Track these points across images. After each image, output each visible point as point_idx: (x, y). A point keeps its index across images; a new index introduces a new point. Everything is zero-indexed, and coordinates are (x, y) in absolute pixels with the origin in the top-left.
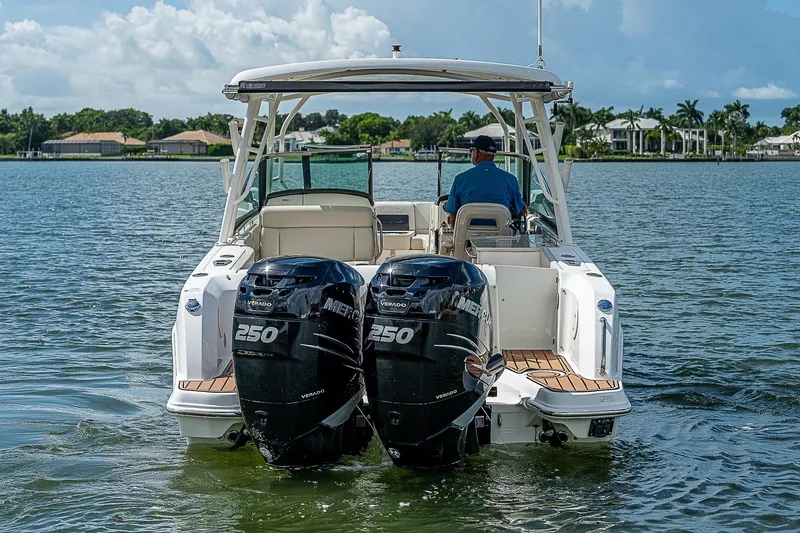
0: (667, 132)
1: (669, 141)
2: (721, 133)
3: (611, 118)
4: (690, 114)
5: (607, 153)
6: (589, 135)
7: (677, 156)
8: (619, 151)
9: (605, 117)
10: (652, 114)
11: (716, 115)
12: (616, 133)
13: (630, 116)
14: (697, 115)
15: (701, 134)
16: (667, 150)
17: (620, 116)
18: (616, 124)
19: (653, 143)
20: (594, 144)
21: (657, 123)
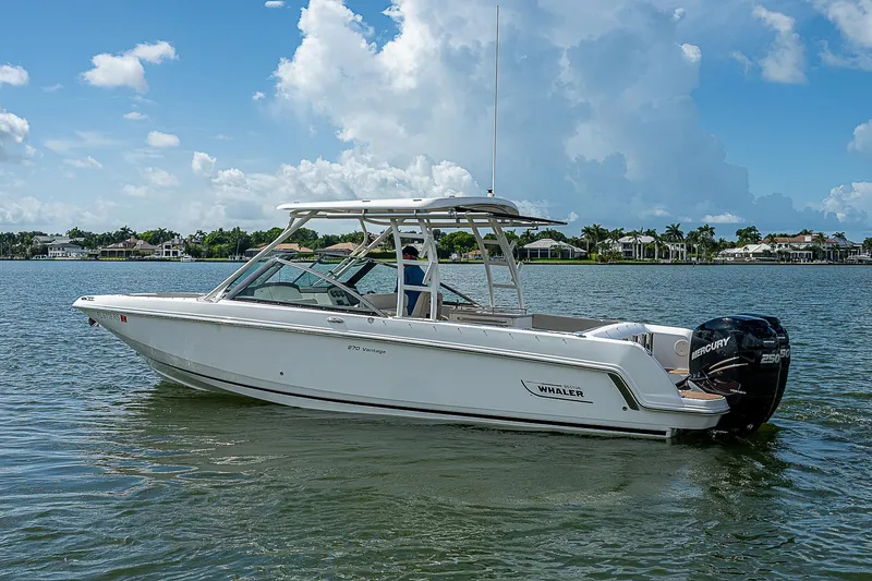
0: (659, 245)
1: (660, 250)
2: (695, 246)
3: (622, 236)
4: (674, 233)
5: (619, 259)
6: (607, 246)
7: (666, 261)
8: (628, 257)
9: (618, 235)
10: (649, 233)
11: (692, 234)
12: (625, 245)
13: (635, 234)
14: (680, 234)
15: (682, 246)
16: (659, 257)
17: (628, 234)
18: (625, 240)
19: (650, 252)
20: (610, 253)
21: (653, 239)
